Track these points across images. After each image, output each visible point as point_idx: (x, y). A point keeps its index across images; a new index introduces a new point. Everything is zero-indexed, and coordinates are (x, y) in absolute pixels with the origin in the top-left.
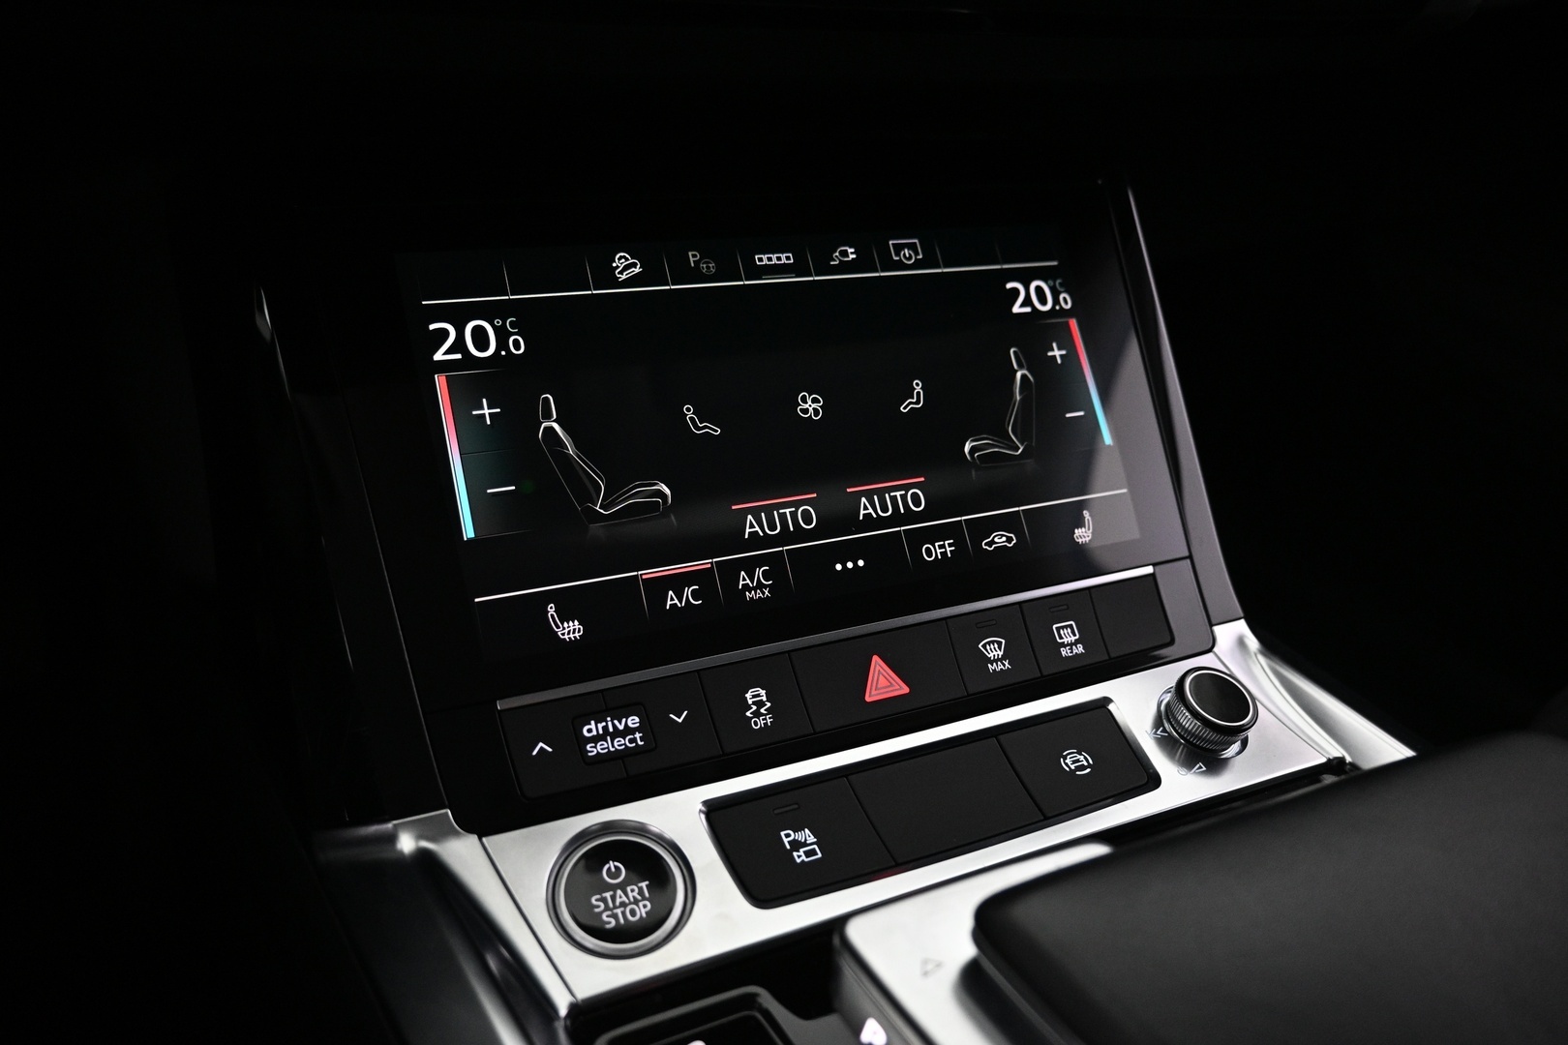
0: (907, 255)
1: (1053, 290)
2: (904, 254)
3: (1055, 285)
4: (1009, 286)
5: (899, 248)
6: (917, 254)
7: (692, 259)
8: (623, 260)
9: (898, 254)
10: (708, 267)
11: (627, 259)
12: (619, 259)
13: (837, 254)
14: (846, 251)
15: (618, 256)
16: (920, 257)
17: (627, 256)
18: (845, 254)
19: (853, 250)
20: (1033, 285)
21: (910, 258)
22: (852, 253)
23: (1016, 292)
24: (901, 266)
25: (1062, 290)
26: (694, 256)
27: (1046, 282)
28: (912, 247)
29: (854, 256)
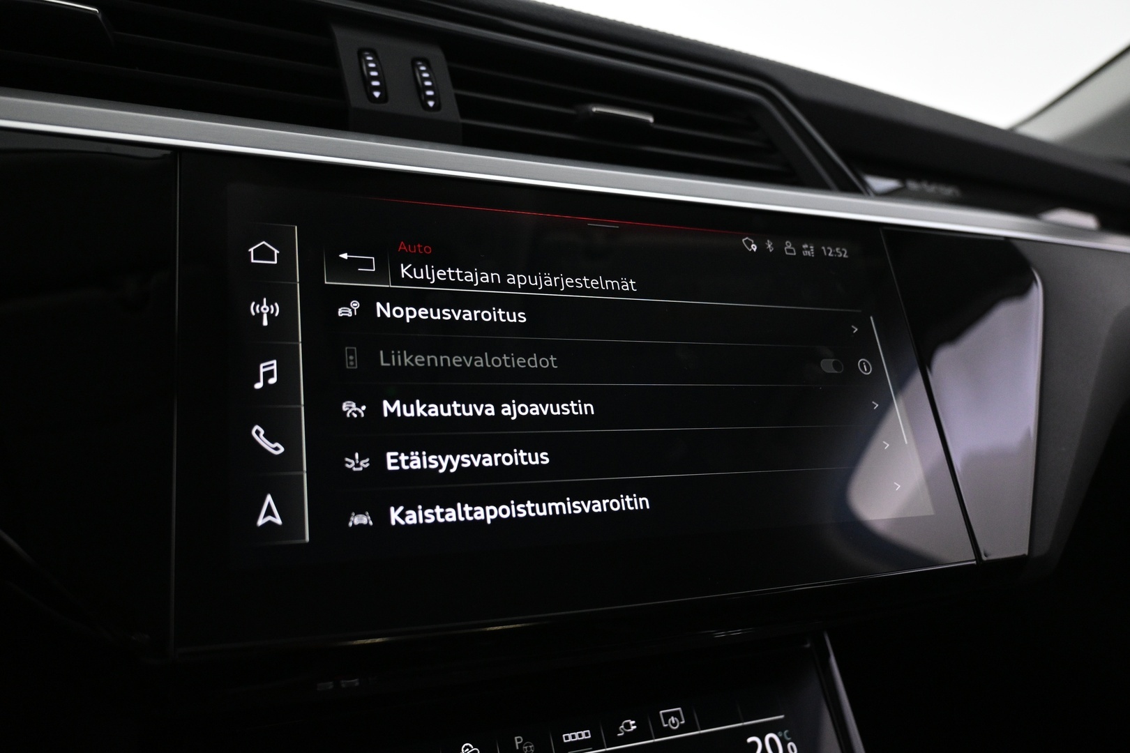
0: (674, 722)
1: (782, 739)
2: (671, 721)
3: (783, 736)
4: (750, 740)
5: (667, 716)
6: (680, 720)
7: (517, 743)
8: (468, 750)
9: (666, 723)
10: (529, 749)
11: (470, 749)
12: (465, 749)
13: (622, 727)
14: (628, 723)
15: (464, 747)
16: (683, 722)
17: (471, 745)
18: (628, 726)
19: (634, 722)
20: (768, 737)
21: (675, 725)
22: (633, 725)
23: (754, 744)
24: (670, 732)
25: (789, 739)
26: (519, 740)
27: (776, 734)
28: (676, 714)
29: (635, 727)
